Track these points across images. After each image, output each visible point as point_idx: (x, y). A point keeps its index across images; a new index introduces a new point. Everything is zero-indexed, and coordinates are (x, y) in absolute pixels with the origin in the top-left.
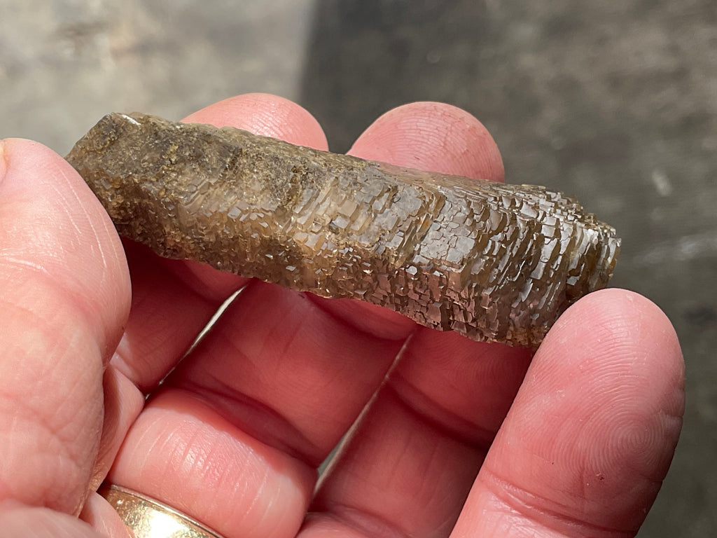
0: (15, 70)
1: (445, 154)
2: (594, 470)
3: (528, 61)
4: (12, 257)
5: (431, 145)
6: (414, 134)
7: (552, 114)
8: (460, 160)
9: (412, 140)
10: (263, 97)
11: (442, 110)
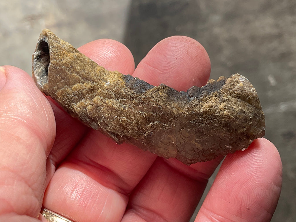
0: (6, 34)
1: (188, 57)
2: (246, 206)
3: (217, 30)
4: (12, 115)
5: (182, 53)
6: (175, 49)
7: (227, 52)
8: (194, 59)
9: (174, 51)
10: (107, 40)
11: (186, 39)
